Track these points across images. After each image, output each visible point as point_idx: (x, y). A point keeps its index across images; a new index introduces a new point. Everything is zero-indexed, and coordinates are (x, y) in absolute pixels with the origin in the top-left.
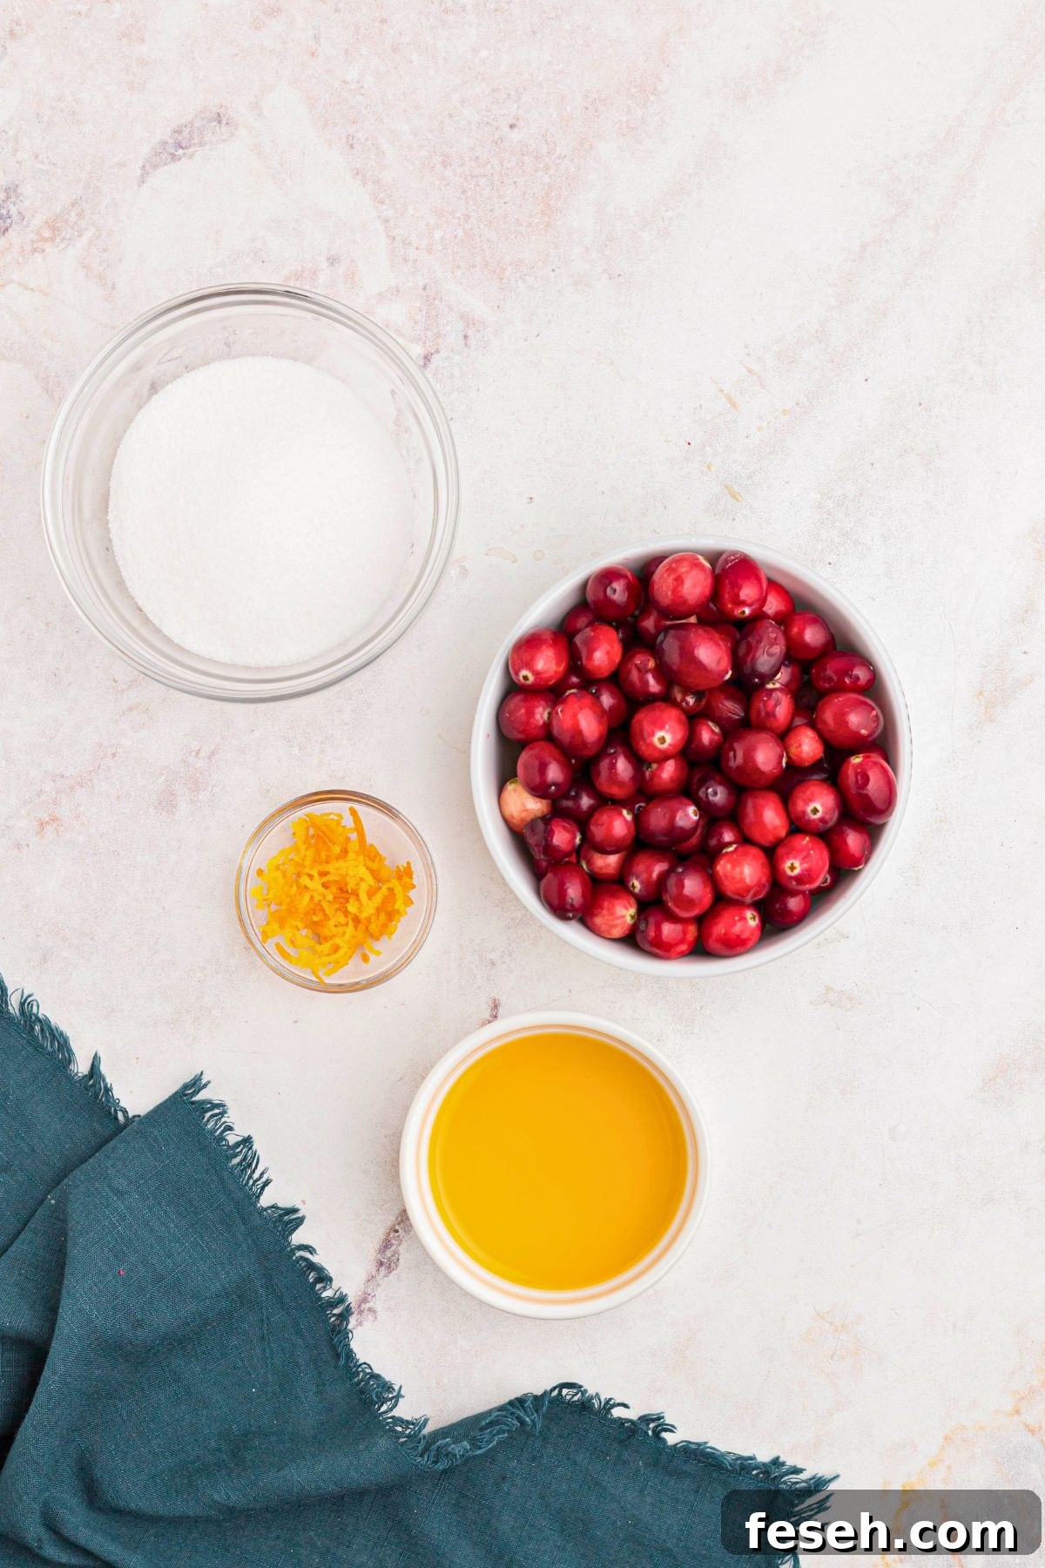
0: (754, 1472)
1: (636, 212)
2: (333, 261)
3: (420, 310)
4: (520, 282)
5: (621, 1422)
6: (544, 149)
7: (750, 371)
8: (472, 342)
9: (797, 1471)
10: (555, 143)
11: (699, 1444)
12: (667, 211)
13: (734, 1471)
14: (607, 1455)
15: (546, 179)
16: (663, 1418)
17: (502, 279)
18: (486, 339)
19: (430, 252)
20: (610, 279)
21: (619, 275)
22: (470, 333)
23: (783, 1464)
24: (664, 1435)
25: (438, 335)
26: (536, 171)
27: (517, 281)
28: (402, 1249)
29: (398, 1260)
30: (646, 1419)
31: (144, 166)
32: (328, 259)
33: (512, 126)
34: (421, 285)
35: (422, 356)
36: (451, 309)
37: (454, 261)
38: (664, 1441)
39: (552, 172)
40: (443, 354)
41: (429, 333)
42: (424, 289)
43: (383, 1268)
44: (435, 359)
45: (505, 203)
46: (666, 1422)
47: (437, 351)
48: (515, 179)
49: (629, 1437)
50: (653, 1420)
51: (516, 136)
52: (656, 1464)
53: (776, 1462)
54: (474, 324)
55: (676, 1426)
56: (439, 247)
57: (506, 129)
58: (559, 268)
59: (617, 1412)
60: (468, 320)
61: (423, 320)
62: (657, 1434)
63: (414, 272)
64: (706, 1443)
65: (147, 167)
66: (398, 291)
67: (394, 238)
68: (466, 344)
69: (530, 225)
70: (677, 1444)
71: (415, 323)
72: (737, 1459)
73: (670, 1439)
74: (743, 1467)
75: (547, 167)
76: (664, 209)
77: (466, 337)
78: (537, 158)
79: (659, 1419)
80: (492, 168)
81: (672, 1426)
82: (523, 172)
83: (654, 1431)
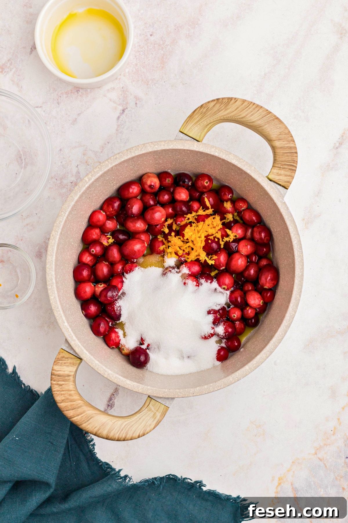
0: (231, 501)
1: (192, 63)
3: (121, 95)
4: (154, 85)
5: (188, 484)
6: (162, 43)
8: (138, 105)
10: (165, 40)
11: (214, 491)
12: (201, 62)
13: (225, 500)
14: (183, 493)
15: (162, 52)
16: (202, 482)
17: (148, 85)
18: (143, 104)
19: (124, 76)
20: (183, 85)
21: (186, 84)
22: (138, 102)
23: (240, 498)
24: (202, 487)
25: (127, 103)
26: (159, 50)
27: (153, 86)
28: (115, 401)
29: (114, 404)
30: (196, 482)
31: (31, 48)
33: (151, 35)
34: (122, 87)
35: (122, 110)
36: (131, 94)
37: (132, 79)
38: (202, 489)
39: (164, 50)
40: (129, 109)
41: (124, 102)
42: (123, 88)
43: (109, 407)
44: (126, 111)
45: (149, 60)
46: (203, 483)
47: (127, 108)
48: (152, 52)
49: (191, 488)
50: (199, 483)
51: (152, 38)
52: (199, 496)
53: (238, 497)
54: (139, 99)
55: (206, 484)
56: (128, 74)
57: (149, 36)
58: (166, 81)
59: (187, 481)
60: (137, 98)
61: (122, 98)
62: (200, 487)
63: (119, 83)
64: (216, 490)
65: (33, 49)
66: (114, 89)
68: (136, 106)
69: (157, 67)
70: (206, 490)
71: (120, 99)
72: (226, 496)
73: (204, 489)
74: (228, 499)
75: (162, 48)
76: (200, 62)
77: (136, 104)
78: (159, 45)
80: (145, 49)
82: (155, 50)
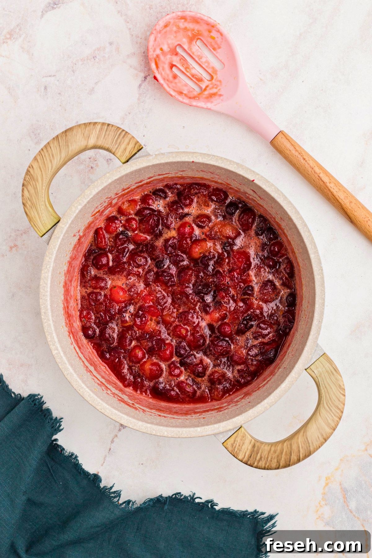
0: (248, 516)
2: (111, 44)
5: (199, 504)
7: (261, 79)
9: (263, 514)
11: (227, 509)
13: (241, 516)
14: (195, 516)
19: (145, 40)
23: (258, 512)
24: (215, 507)
25: (149, 69)
30: (208, 502)
31: (42, 12)
32: (109, 43)
34: (143, 52)
35: (144, 77)
38: (215, 509)
40: (151, 76)
41: (146, 69)
44: (148, 78)
46: (215, 503)
47: (149, 75)
49: (202, 509)
50: (210, 502)
52: (213, 518)
53: (256, 511)
59: (197, 501)
61: (144, 64)
63: (140, 47)
64: (230, 508)
65: (44, 12)
66: (134, 54)
67: (133, 35)
70: (220, 509)
71: (141, 65)
72: (241, 512)
73: (217, 508)
74: (244, 515)
79: (212, 501)
81: (217, 503)
83: (211, 505)
